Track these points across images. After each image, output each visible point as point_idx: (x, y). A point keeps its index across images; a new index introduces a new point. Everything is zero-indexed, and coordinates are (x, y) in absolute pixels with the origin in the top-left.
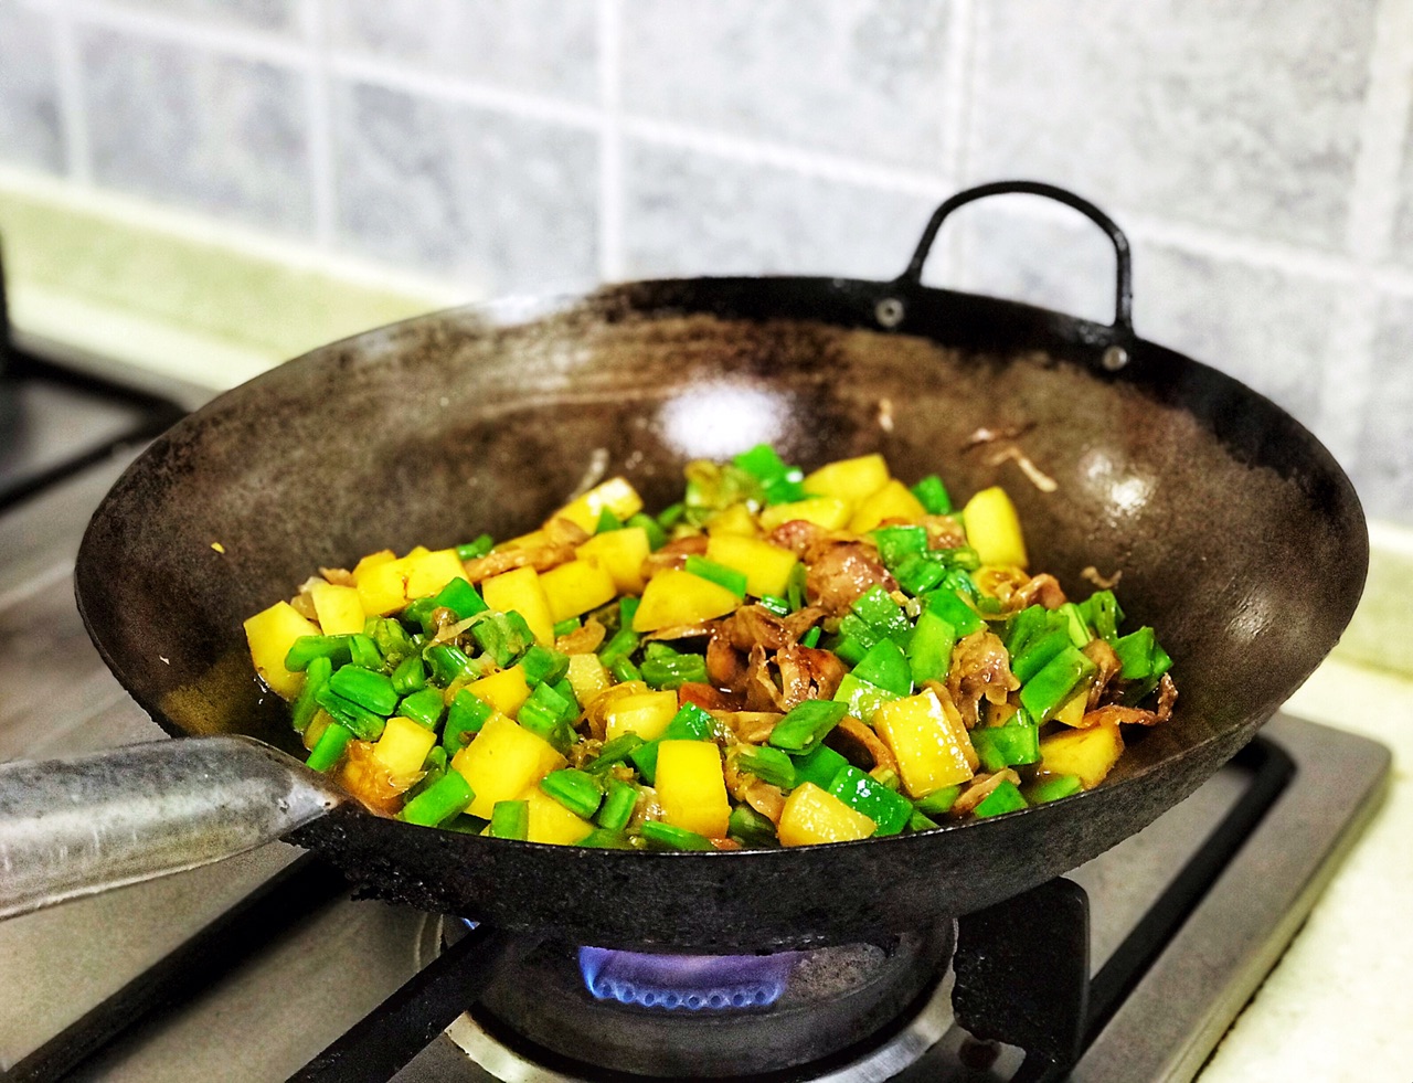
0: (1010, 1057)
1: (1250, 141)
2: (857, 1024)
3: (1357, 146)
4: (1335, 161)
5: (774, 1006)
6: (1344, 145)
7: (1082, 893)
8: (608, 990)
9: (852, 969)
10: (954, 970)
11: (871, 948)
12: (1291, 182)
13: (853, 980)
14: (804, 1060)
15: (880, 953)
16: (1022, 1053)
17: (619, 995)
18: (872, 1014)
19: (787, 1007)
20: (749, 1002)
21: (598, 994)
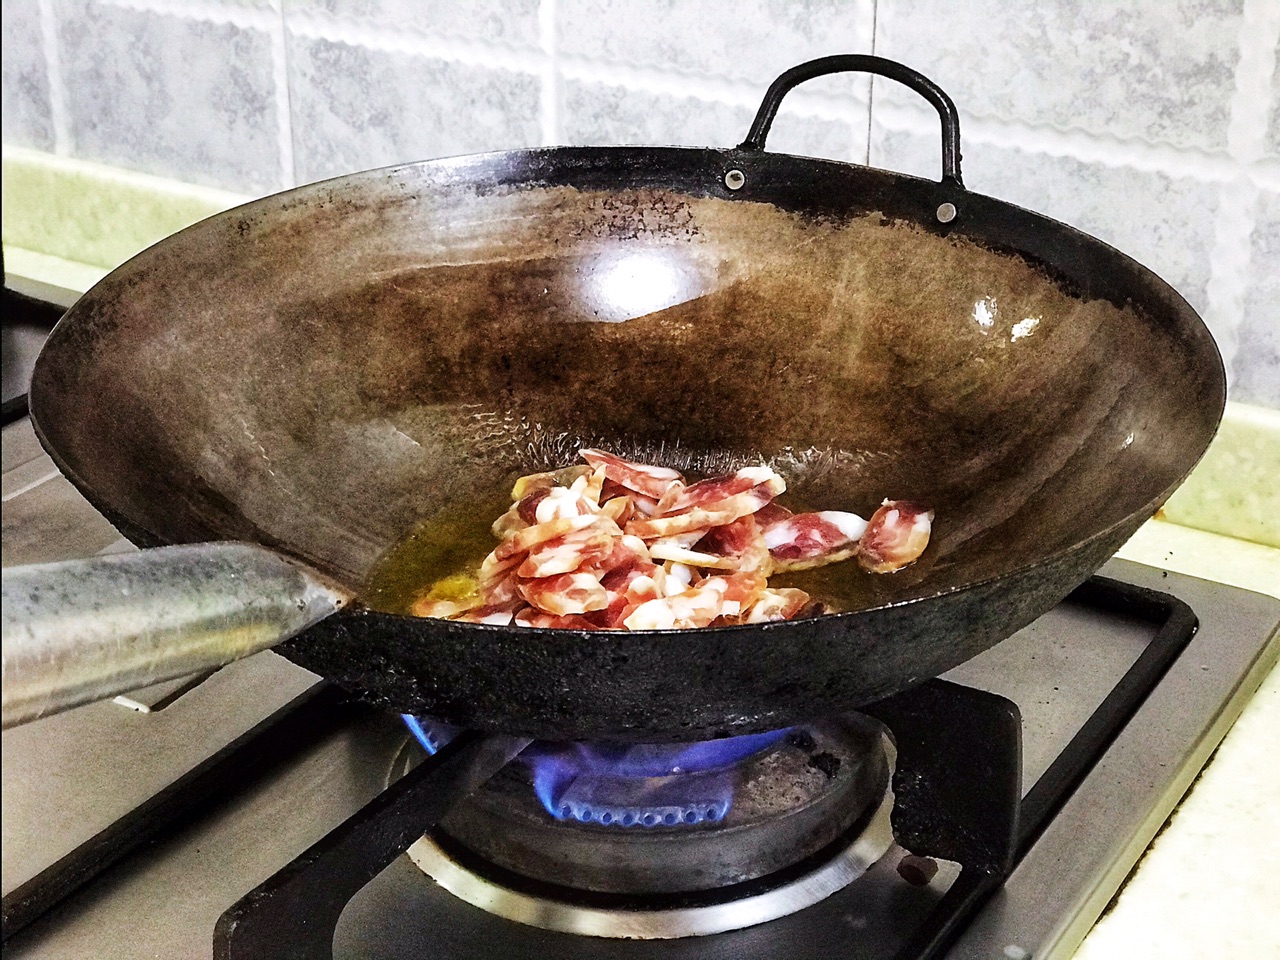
0: (946, 873)
1: (1137, 55)
2: (802, 842)
3: (1236, 56)
4: (1215, 70)
5: (724, 824)
6: (1223, 55)
7: (1014, 707)
8: (568, 810)
9: (797, 789)
10: (893, 791)
11: (813, 770)
12: (1174, 93)
13: (798, 798)
14: (754, 876)
15: (822, 775)
16: (959, 867)
17: (578, 814)
18: (816, 832)
19: (737, 823)
20: (701, 819)
21: (559, 814)
